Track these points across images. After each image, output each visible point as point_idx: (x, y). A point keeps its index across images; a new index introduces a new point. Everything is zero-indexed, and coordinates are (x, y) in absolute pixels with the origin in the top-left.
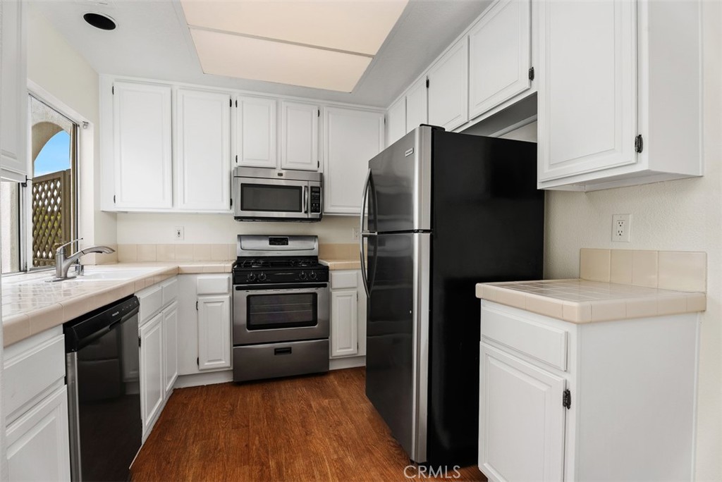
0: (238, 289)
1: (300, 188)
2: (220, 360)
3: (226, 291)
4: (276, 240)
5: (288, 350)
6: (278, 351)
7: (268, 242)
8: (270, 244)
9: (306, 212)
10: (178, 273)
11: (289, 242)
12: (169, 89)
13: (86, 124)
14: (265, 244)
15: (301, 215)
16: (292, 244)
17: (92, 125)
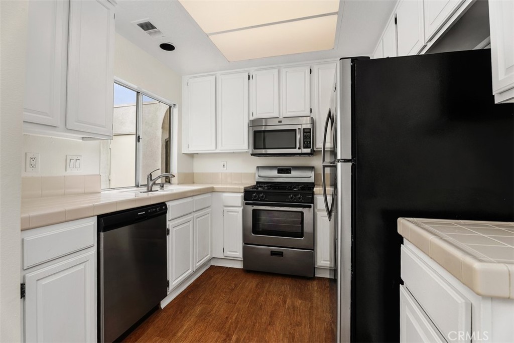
0: (247, 204)
1: (295, 130)
2: (236, 252)
3: (240, 205)
4: (283, 170)
5: (280, 254)
6: (273, 253)
7: (276, 172)
8: (278, 173)
9: (299, 148)
10: (212, 191)
11: (292, 172)
12: (214, 77)
13: (175, 105)
14: (274, 173)
15: (296, 151)
16: (294, 173)
17: (177, 106)
